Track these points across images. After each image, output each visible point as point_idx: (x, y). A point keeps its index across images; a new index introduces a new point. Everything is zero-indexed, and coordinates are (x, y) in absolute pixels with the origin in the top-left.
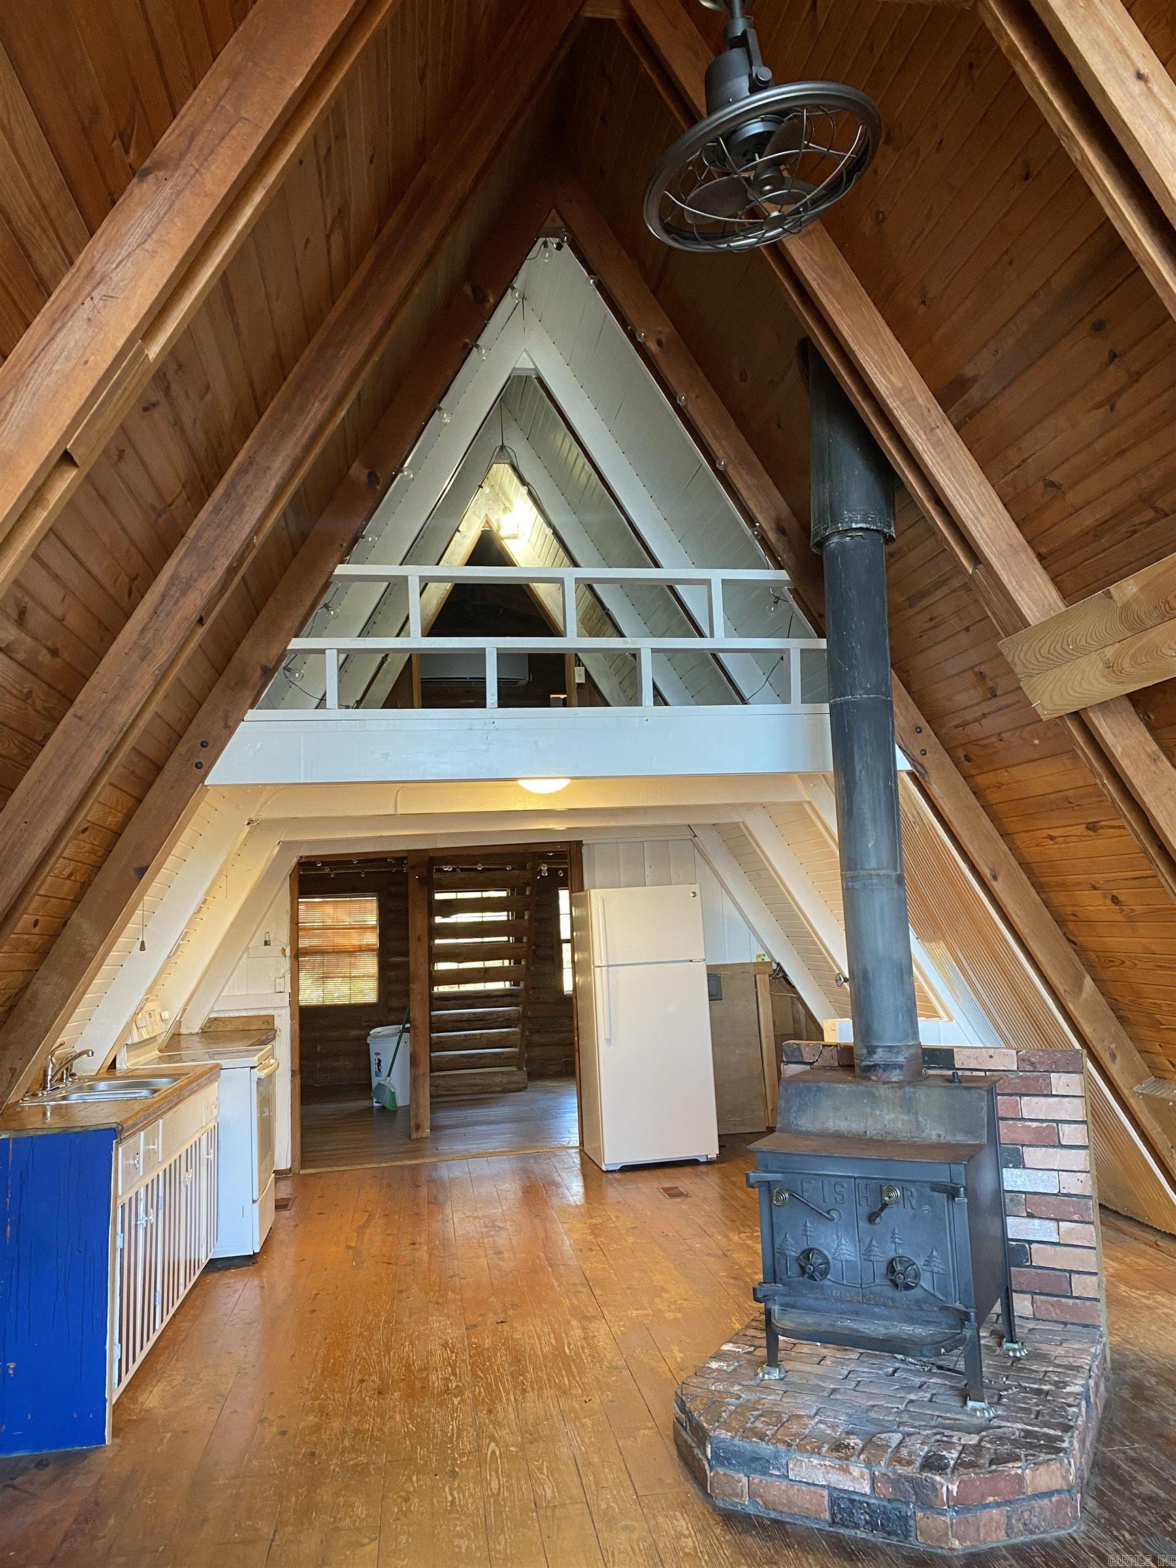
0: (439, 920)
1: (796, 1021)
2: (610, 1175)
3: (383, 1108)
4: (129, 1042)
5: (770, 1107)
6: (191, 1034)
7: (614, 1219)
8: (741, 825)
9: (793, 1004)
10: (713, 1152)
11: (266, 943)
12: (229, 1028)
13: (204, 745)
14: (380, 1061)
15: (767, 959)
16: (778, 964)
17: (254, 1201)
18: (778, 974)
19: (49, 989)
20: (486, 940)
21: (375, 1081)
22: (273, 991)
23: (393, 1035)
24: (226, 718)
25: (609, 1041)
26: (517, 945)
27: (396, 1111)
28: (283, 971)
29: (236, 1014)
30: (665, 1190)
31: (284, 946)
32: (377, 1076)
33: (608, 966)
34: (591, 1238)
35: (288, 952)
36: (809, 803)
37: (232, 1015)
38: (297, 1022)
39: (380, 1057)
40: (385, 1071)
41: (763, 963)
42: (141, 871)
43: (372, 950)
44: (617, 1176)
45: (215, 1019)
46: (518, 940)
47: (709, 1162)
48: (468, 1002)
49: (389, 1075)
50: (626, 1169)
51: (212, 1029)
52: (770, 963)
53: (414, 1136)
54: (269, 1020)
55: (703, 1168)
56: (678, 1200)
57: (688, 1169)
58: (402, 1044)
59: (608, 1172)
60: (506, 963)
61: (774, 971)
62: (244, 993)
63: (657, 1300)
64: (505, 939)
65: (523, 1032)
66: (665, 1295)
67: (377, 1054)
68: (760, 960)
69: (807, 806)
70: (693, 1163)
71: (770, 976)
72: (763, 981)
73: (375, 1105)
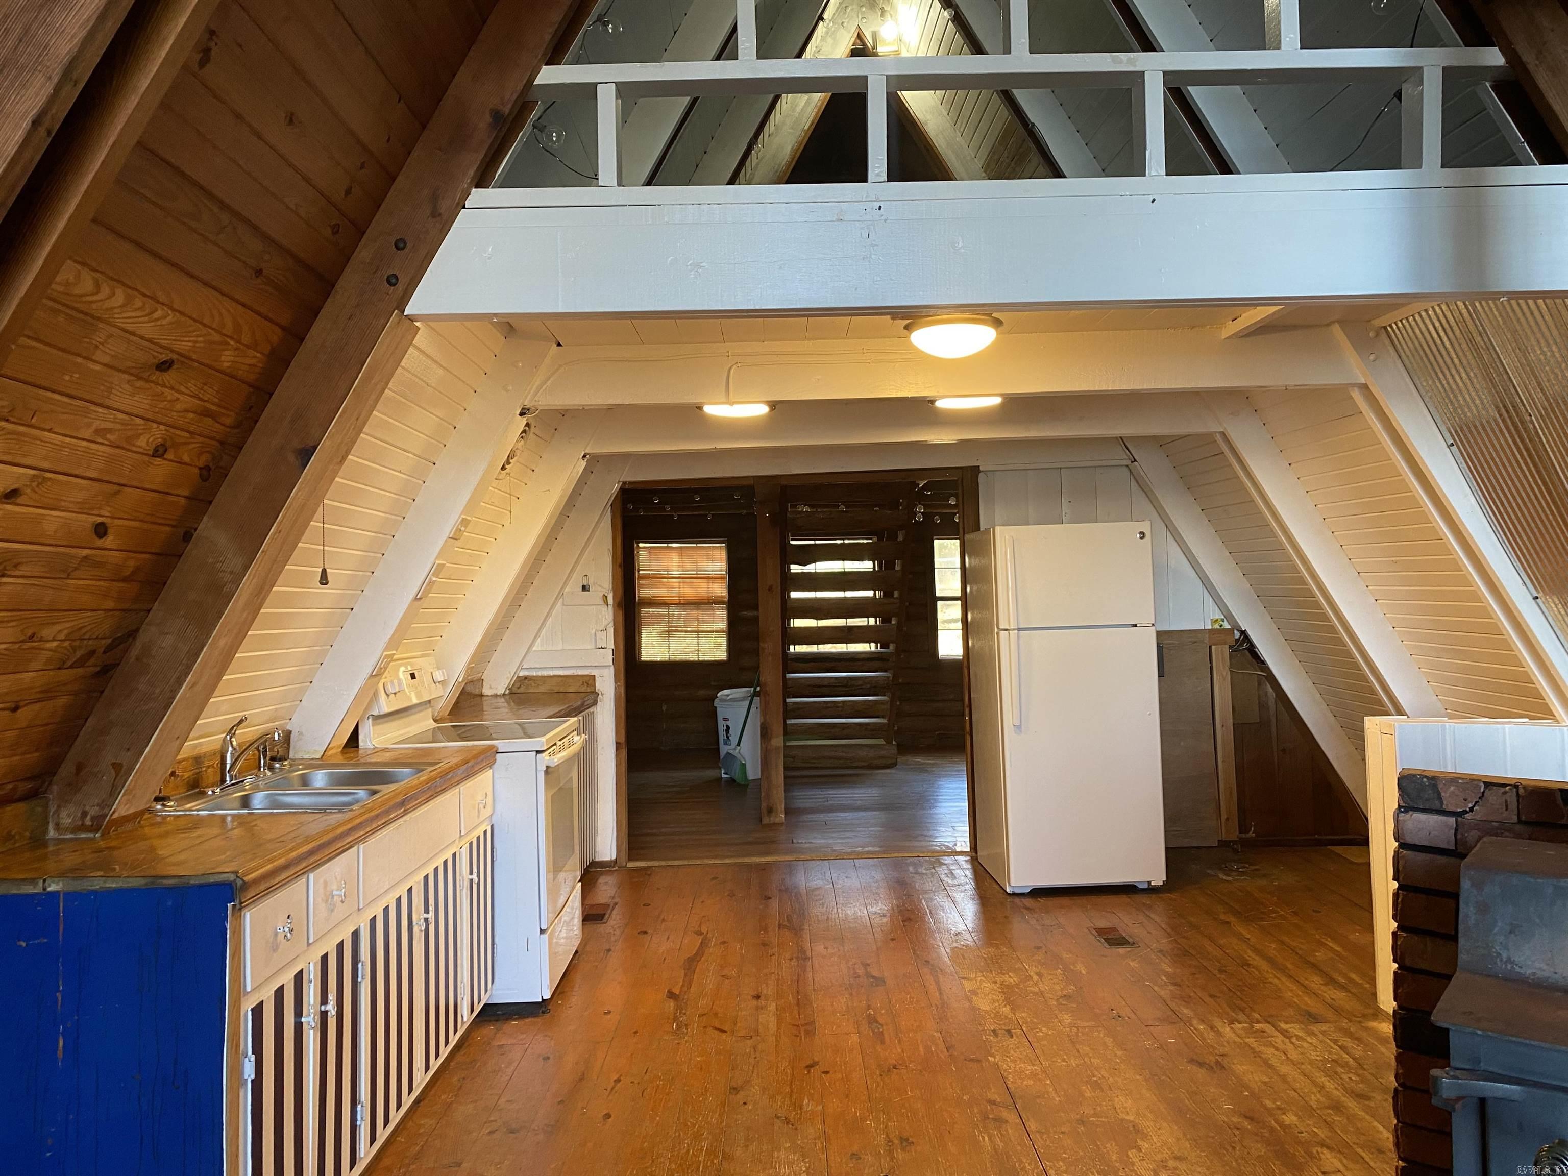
0: (795, 568)
1: (1263, 706)
2: (1017, 900)
3: (732, 781)
4: (376, 713)
5: (1224, 817)
6: (496, 696)
7: (1035, 978)
8: (1218, 438)
9: (1259, 684)
10: (1158, 877)
11: (584, 588)
12: (542, 689)
13: (400, 245)
14: (728, 727)
15: (1227, 626)
16: (1243, 633)
17: (542, 931)
18: (1241, 645)
19: (167, 642)
20: (850, 594)
21: (724, 749)
22: (593, 647)
23: (743, 699)
24: (434, 199)
25: (1018, 728)
26: (886, 601)
27: (748, 785)
28: (605, 623)
29: (551, 673)
30: (1101, 932)
31: (605, 592)
32: (725, 744)
33: (1019, 629)
34: (1006, 1010)
35: (610, 600)
36: (1365, 388)
37: (545, 673)
38: (622, 683)
39: (728, 723)
40: (734, 739)
41: (1222, 631)
42: (306, 454)
43: (722, 603)
44: (1028, 902)
45: (526, 678)
46: (887, 594)
47: (1151, 890)
48: (828, 665)
49: (739, 744)
50: (1038, 893)
51: (522, 690)
52: (1231, 631)
53: (766, 820)
54: (590, 680)
55: (1145, 899)
56: (1122, 951)
57: (1124, 899)
58: (753, 710)
59: (1014, 894)
60: (872, 621)
61: (1237, 640)
62: (560, 647)
63: (1132, 1153)
64: (870, 593)
65: (892, 701)
66: (1145, 1145)
67: (726, 719)
68: (1216, 626)
69: (1356, 395)
70: (1128, 889)
71: (1230, 647)
72: (1221, 654)
73: (724, 776)
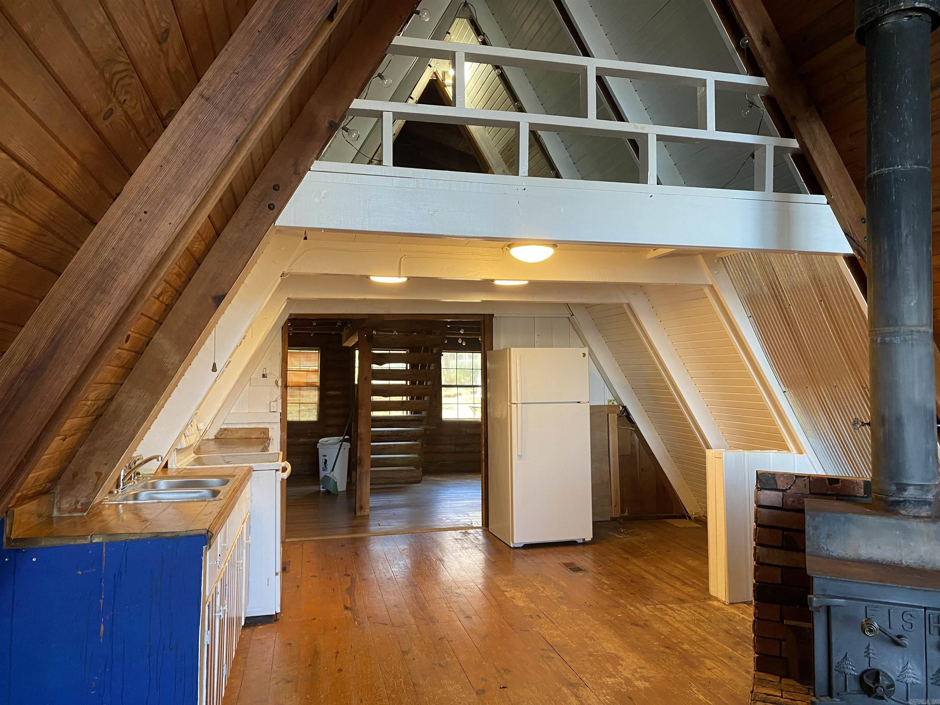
1: (633, 446)
2: (517, 551)
3: (328, 492)
4: (179, 447)
5: (613, 505)
6: (208, 440)
7: (542, 589)
9: (631, 434)
10: (589, 537)
11: (264, 376)
12: (236, 436)
13: (276, 188)
14: (326, 460)
15: (616, 403)
16: (624, 407)
17: (276, 574)
18: (623, 413)
20: (392, 382)
21: (322, 474)
22: (268, 411)
23: (336, 444)
24: (296, 165)
25: (520, 456)
26: (412, 386)
27: (338, 494)
28: (276, 397)
29: (241, 426)
30: (567, 565)
31: (277, 378)
32: (324, 470)
33: (522, 403)
34: (532, 605)
35: (280, 383)
36: (712, 287)
37: (237, 427)
38: (285, 434)
39: (326, 458)
40: (330, 467)
41: (613, 406)
42: (219, 299)
43: (316, 386)
44: (522, 551)
45: (225, 429)
46: (413, 383)
47: (585, 543)
48: (388, 423)
49: (333, 470)
50: (527, 546)
51: (223, 436)
52: (618, 406)
53: (358, 514)
54: (265, 431)
55: (580, 548)
56: (580, 574)
57: (571, 548)
58: (342, 450)
59: (515, 548)
60: (405, 398)
61: (621, 411)
62: (247, 411)
63: (619, 667)
64: (404, 382)
65: (422, 444)
66: (624, 663)
67: (325, 456)
68: (611, 403)
69: (707, 290)
70: (573, 543)
71: (618, 415)
72: (613, 418)
73: (322, 489)
